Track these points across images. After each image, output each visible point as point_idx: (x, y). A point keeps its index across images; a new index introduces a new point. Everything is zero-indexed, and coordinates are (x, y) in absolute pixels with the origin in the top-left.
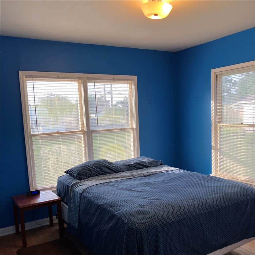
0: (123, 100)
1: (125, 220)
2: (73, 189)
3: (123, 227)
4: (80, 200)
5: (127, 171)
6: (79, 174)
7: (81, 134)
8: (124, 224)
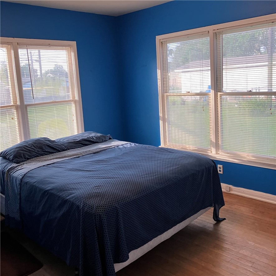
0: (53, 68)
1: (79, 205)
2: (10, 174)
3: (79, 213)
4: (21, 186)
5: (73, 149)
6: (15, 157)
7: (13, 109)
8: (79, 210)
